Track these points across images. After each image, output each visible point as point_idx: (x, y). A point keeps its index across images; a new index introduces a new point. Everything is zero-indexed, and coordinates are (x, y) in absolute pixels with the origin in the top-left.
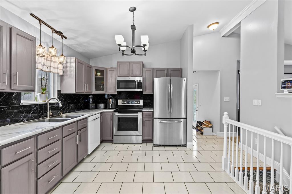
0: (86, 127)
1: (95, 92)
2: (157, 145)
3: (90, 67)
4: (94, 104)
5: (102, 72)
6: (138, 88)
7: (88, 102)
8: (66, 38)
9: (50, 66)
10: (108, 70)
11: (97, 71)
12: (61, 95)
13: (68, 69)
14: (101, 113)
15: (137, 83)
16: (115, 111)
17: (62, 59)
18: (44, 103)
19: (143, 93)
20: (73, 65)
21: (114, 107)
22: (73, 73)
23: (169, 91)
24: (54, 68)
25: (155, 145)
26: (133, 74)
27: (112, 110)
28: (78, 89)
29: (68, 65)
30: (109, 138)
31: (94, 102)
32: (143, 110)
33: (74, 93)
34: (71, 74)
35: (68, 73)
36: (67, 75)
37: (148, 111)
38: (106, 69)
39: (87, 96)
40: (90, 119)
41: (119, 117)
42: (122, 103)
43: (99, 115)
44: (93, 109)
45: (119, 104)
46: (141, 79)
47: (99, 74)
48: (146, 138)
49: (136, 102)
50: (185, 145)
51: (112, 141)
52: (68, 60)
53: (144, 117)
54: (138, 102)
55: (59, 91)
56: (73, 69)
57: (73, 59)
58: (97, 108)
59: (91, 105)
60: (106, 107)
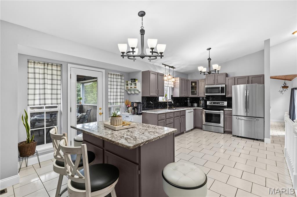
0: (185, 115)
1: (191, 96)
2: (236, 136)
3: (188, 81)
4: (191, 104)
5: (195, 83)
6: (221, 93)
7: (187, 102)
8: (175, 68)
9: (168, 84)
10: (200, 81)
11: (192, 82)
12: (173, 98)
13: (176, 84)
14: (194, 109)
15: (220, 89)
16: (203, 109)
17: (173, 80)
18: (166, 101)
19: (226, 97)
20: (178, 81)
21: (203, 106)
22: (178, 86)
23: (245, 95)
24: (170, 84)
25: (234, 136)
26: (217, 82)
27: (202, 108)
28: (181, 94)
29: (176, 82)
30: (200, 126)
31: (190, 102)
32: (224, 109)
33: (179, 97)
34: (177, 87)
35: (176, 86)
36: (175, 87)
37: (229, 110)
38: (198, 81)
39: (186, 98)
40: (187, 111)
41: (206, 112)
42: (210, 104)
43: (193, 110)
44: (190, 107)
45: (207, 104)
46: (224, 86)
47: (193, 84)
48: (227, 130)
49: (221, 103)
50: (263, 141)
51: (201, 129)
52: (176, 79)
53: (225, 114)
54: (223, 103)
55: (172, 96)
56: (178, 84)
57: (178, 79)
58: (192, 106)
59: (189, 104)
60: (198, 106)
